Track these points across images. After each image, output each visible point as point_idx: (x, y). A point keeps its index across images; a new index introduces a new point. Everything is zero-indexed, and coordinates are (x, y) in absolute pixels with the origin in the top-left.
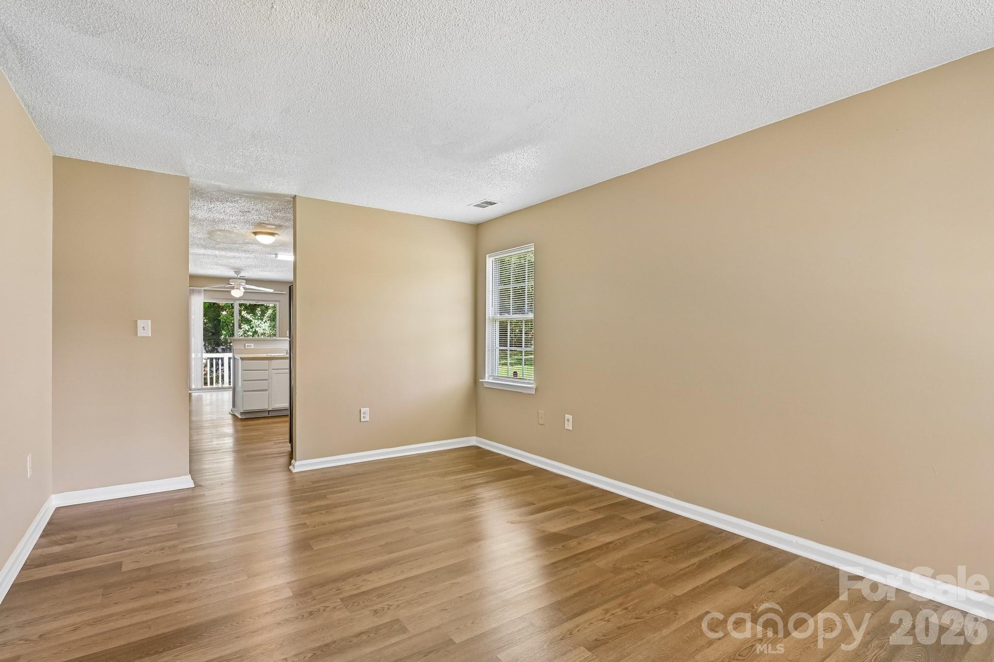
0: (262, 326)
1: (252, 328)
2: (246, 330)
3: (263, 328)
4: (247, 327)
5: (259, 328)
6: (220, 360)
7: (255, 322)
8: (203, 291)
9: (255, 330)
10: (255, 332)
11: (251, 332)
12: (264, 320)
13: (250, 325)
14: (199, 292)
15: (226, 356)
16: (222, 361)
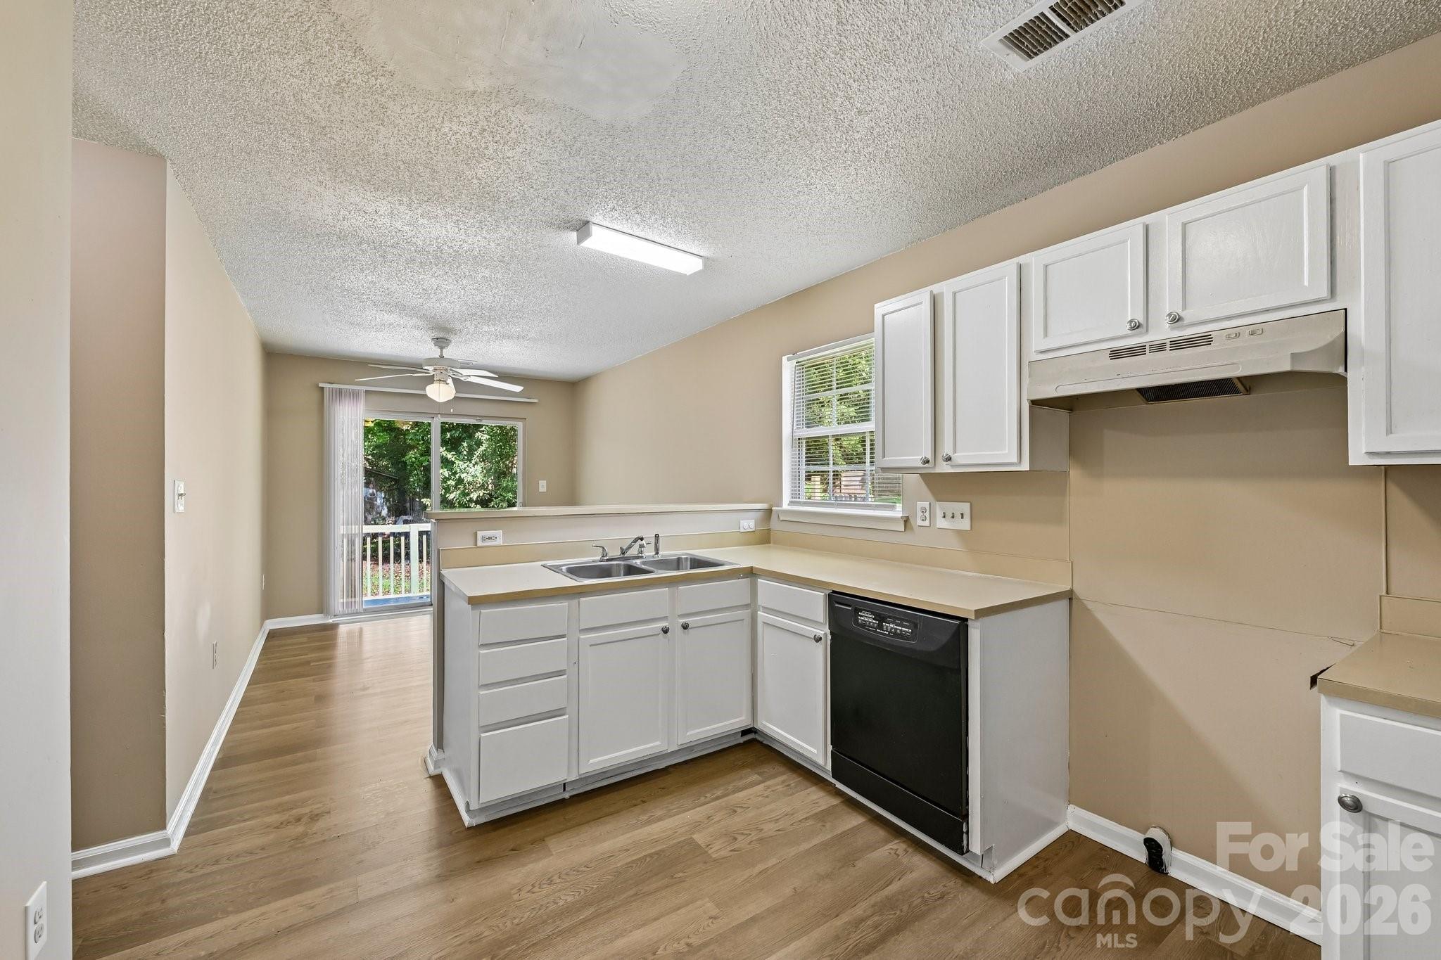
0: (471, 470)
1: (455, 473)
2: (445, 478)
3: (473, 474)
4: (446, 472)
5: (465, 474)
6: (403, 538)
7: (460, 465)
8: (363, 394)
9: (460, 477)
10: (460, 481)
11: (453, 480)
12: (473, 462)
13: (452, 469)
14: (354, 395)
15: (414, 529)
16: (405, 539)
